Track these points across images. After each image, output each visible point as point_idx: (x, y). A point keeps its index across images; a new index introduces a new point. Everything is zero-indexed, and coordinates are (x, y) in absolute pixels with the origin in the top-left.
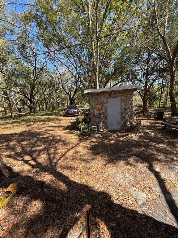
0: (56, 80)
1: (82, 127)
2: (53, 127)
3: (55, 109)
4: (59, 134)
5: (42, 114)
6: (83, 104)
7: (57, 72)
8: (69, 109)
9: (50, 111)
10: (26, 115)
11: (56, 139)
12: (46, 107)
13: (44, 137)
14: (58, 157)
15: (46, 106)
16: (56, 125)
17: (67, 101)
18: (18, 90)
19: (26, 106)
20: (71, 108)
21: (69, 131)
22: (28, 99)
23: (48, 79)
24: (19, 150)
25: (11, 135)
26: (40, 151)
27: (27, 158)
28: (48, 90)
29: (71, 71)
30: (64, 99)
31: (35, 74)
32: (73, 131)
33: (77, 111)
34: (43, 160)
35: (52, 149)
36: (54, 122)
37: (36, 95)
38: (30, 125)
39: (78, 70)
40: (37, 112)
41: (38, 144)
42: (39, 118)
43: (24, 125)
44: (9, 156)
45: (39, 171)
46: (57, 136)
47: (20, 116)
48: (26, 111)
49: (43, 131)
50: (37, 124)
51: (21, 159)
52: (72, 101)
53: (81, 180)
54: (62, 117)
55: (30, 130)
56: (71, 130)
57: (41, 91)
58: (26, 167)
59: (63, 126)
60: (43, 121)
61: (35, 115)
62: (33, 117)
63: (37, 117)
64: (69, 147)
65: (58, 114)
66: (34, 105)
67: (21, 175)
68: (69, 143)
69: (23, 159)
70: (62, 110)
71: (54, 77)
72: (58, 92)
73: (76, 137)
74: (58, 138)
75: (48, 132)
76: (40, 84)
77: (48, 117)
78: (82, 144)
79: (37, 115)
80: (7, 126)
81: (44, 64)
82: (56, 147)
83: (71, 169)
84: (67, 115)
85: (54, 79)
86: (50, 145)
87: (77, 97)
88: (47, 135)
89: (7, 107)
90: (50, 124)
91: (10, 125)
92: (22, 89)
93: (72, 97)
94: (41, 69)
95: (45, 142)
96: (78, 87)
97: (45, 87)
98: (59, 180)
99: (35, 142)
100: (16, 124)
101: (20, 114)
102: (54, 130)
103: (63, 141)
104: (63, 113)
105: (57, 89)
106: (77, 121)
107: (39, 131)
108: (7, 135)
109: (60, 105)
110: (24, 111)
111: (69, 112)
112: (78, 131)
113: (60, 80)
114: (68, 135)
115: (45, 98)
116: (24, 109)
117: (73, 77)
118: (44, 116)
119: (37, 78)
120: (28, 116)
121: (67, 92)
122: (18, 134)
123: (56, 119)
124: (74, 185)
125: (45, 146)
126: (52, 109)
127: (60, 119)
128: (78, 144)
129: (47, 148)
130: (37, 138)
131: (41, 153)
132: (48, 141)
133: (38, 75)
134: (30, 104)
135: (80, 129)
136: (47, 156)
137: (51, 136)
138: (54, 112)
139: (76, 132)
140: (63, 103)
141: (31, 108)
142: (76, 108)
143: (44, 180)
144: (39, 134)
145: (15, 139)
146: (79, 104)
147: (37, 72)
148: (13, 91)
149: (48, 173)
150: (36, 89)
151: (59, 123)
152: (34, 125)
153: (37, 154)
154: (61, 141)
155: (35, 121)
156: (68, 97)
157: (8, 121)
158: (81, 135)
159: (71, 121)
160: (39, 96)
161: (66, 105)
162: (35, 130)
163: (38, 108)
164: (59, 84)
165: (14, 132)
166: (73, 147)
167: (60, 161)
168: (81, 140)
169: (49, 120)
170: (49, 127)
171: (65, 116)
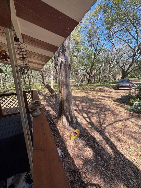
0: (111, 56)
1: (135, 103)
2: (103, 96)
3: (106, 82)
4: (109, 104)
5: (96, 85)
6: (138, 77)
7: (114, 49)
8: (120, 82)
9: (103, 83)
10: (85, 85)
11: (106, 108)
12: (100, 80)
13: (96, 103)
14: (107, 124)
15: (100, 78)
16: (106, 96)
17: (119, 75)
18: (82, 68)
19: (86, 79)
20: (122, 82)
21: (118, 103)
22: (88, 74)
23: (105, 57)
24: (80, 108)
25: (77, 97)
26: (93, 113)
27: (85, 115)
28: (103, 66)
29: (130, 45)
30: (117, 73)
31: (95, 55)
32: (122, 104)
33: (130, 85)
34: (95, 121)
35: (102, 115)
36: (105, 93)
37: (94, 71)
38: (88, 93)
39: (139, 42)
40: (92, 84)
41: (92, 108)
42: (93, 88)
43: (84, 92)
44: (76, 110)
45: (92, 128)
46: (107, 105)
47: (82, 85)
48: (85, 82)
49: (96, 99)
50: (92, 93)
51: (81, 114)
52: (124, 75)
53: (129, 157)
54: (112, 89)
55: (87, 96)
56: (121, 103)
57: (98, 68)
58: (84, 122)
59: (113, 98)
60: (96, 91)
61: (91, 86)
62: (89, 87)
63: (92, 87)
64: (117, 118)
65: (109, 86)
66: (91, 79)
67: (81, 125)
68: (117, 115)
69: (83, 115)
70: (113, 83)
71: (110, 54)
72: (111, 67)
73: (125, 111)
74: (108, 107)
75: (100, 100)
76: (98, 62)
77: (100, 88)
78: (132, 120)
79: (93, 85)
80: (75, 91)
81: (103, 45)
82: (105, 115)
83: (118, 140)
84: (118, 88)
85: (110, 56)
86: (100, 111)
87: (131, 71)
88: (99, 103)
89: (76, 79)
90: (102, 94)
91: (76, 91)
92: (85, 67)
93: (125, 70)
94: (100, 50)
95: (97, 108)
96: (134, 61)
97: (101, 64)
98: (107, 143)
99: (90, 105)
100: (80, 90)
101: (82, 84)
102: (105, 100)
103: (112, 111)
104: (113, 85)
105: (111, 65)
106: (128, 95)
107: (93, 98)
108: (75, 97)
109: (111, 78)
110: (84, 82)
111: (120, 86)
112: (130, 106)
113: (115, 56)
114: (118, 107)
115: (99, 73)
116: (84, 81)
117: (130, 51)
118: (97, 86)
119: (97, 58)
120: (87, 86)
121: (121, 66)
122: (80, 97)
123: (107, 91)
124: (121, 156)
125: (97, 110)
126: (104, 82)
127: (110, 91)
128: (127, 119)
129: (98, 112)
130: (91, 103)
131: (94, 115)
132: (99, 108)
133: (97, 55)
134: (89, 77)
135: (131, 105)
136: (98, 119)
137: (101, 104)
138: (106, 84)
139: (126, 106)
140: (114, 77)
141: (89, 80)
142: (128, 81)
143: (95, 137)
144: (93, 100)
145: (79, 100)
146: (132, 78)
147: (97, 53)
148: (80, 69)
149: (98, 132)
150: (94, 66)
151: (109, 94)
152: (90, 93)
153: (91, 115)
154: (110, 111)
155: (91, 90)
156: (121, 71)
157: (76, 88)
158: (132, 110)
159: (122, 95)
160: (96, 72)
161: (118, 78)
162: (90, 96)
163: (93, 81)
164: (114, 60)
165: (78, 96)
166: (122, 120)
167: (108, 128)
168: (131, 116)
169: (101, 91)
170: (101, 96)
171: (115, 88)
